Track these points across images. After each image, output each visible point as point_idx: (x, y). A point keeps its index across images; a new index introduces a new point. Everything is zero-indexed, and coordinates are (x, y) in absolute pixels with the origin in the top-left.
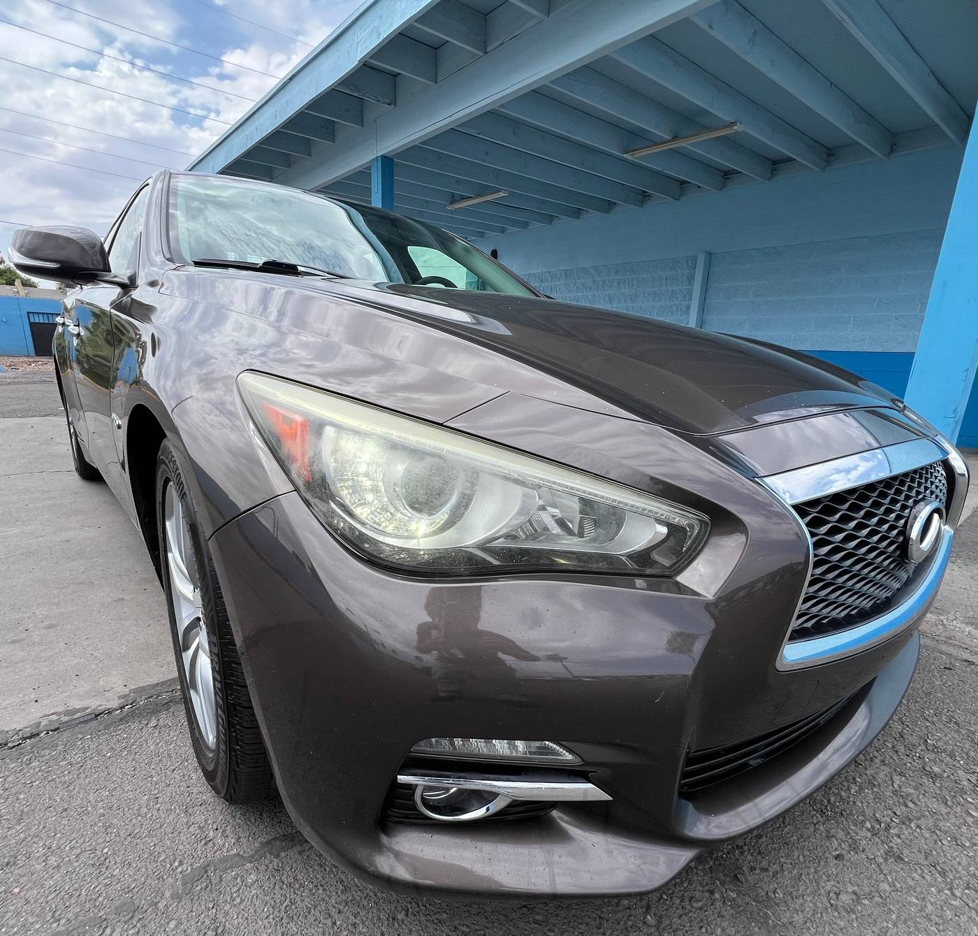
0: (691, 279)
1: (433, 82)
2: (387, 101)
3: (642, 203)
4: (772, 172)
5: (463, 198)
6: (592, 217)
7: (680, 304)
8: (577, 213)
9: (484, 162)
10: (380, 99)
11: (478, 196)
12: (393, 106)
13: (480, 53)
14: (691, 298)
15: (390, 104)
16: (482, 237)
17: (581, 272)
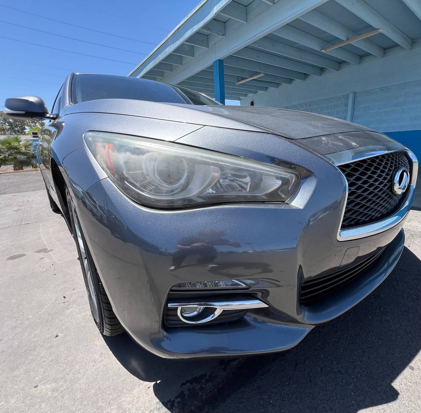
0: (347, 105)
1: (245, 21)
2: (222, 34)
3: (321, 74)
4: (384, 53)
5: (243, 79)
6: (298, 82)
7: (341, 116)
8: (290, 81)
9: (257, 60)
10: (219, 33)
11: (250, 77)
12: (224, 36)
13: (271, 4)
14: (347, 113)
15: (223, 35)
16: (246, 96)
17: (293, 107)
